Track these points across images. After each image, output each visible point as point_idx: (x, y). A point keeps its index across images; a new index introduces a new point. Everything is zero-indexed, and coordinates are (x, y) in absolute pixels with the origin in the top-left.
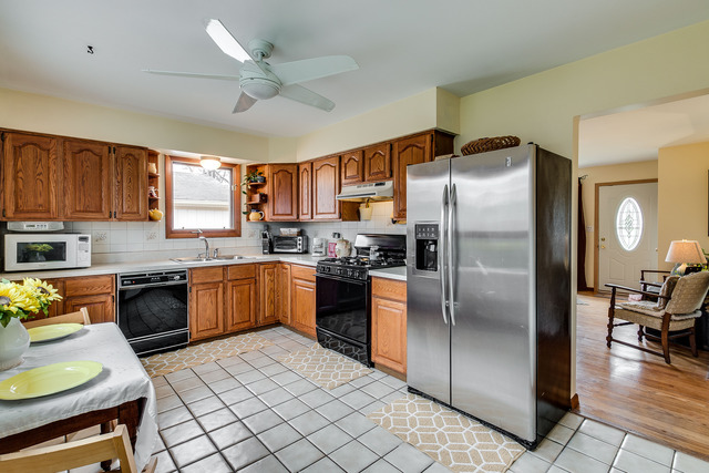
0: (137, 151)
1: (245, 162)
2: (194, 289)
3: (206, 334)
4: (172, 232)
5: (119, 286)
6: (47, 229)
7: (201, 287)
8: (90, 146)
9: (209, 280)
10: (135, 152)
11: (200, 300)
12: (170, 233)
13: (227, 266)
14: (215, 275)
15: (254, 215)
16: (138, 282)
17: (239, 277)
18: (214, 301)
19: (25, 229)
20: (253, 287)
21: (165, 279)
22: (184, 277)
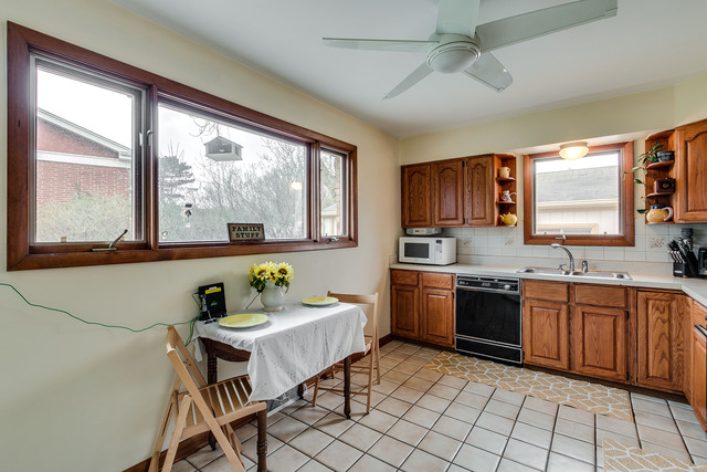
0: (485, 159)
1: (641, 136)
2: (527, 305)
3: (543, 362)
4: (531, 237)
5: (456, 285)
6: (425, 233)
7: (535, 303)
8: (449, 165)
9: (547, 297)
10: (482, 161)
11: (536, 319)
12: (530, 238)
13: (575, 284)
14: (555, 292)
15: (653, 213)
16: (471, 284)
17: (593, 302)
18: (554, 324)
19: (415, 233)
20: (621, 322)
21: (495, 286)
22: (514, 288)
